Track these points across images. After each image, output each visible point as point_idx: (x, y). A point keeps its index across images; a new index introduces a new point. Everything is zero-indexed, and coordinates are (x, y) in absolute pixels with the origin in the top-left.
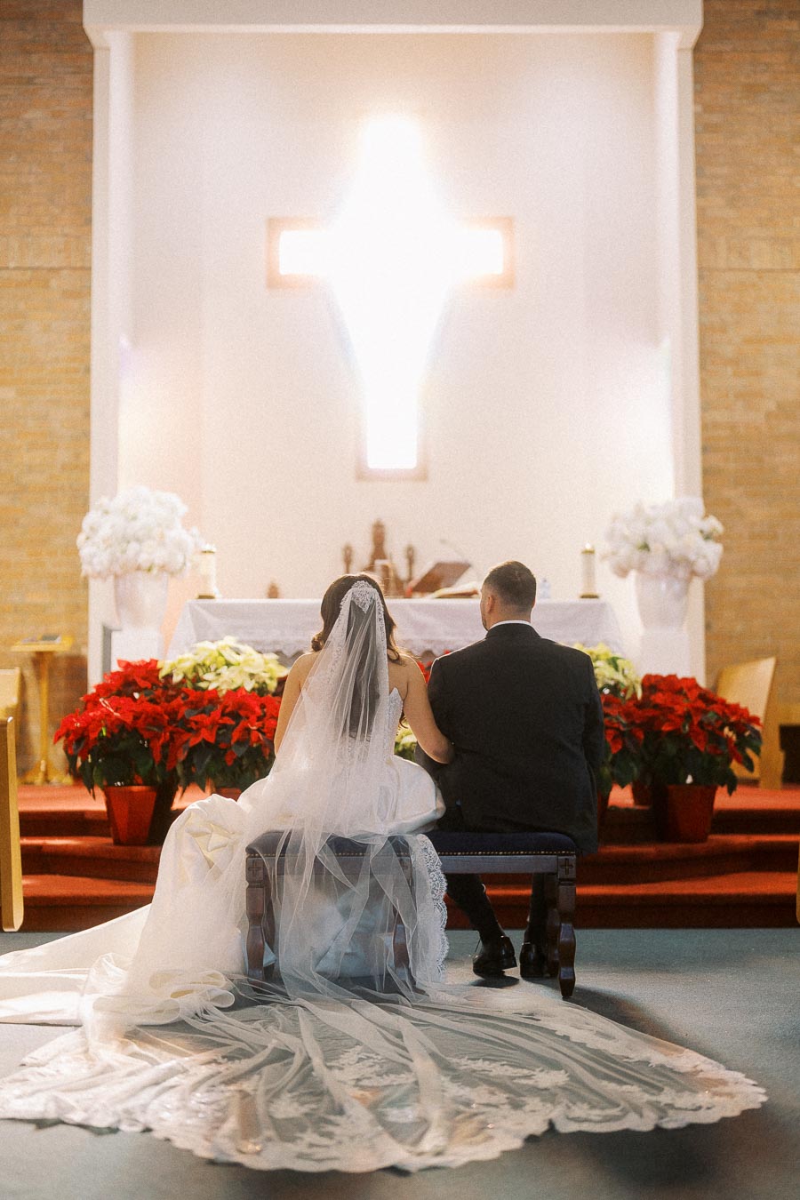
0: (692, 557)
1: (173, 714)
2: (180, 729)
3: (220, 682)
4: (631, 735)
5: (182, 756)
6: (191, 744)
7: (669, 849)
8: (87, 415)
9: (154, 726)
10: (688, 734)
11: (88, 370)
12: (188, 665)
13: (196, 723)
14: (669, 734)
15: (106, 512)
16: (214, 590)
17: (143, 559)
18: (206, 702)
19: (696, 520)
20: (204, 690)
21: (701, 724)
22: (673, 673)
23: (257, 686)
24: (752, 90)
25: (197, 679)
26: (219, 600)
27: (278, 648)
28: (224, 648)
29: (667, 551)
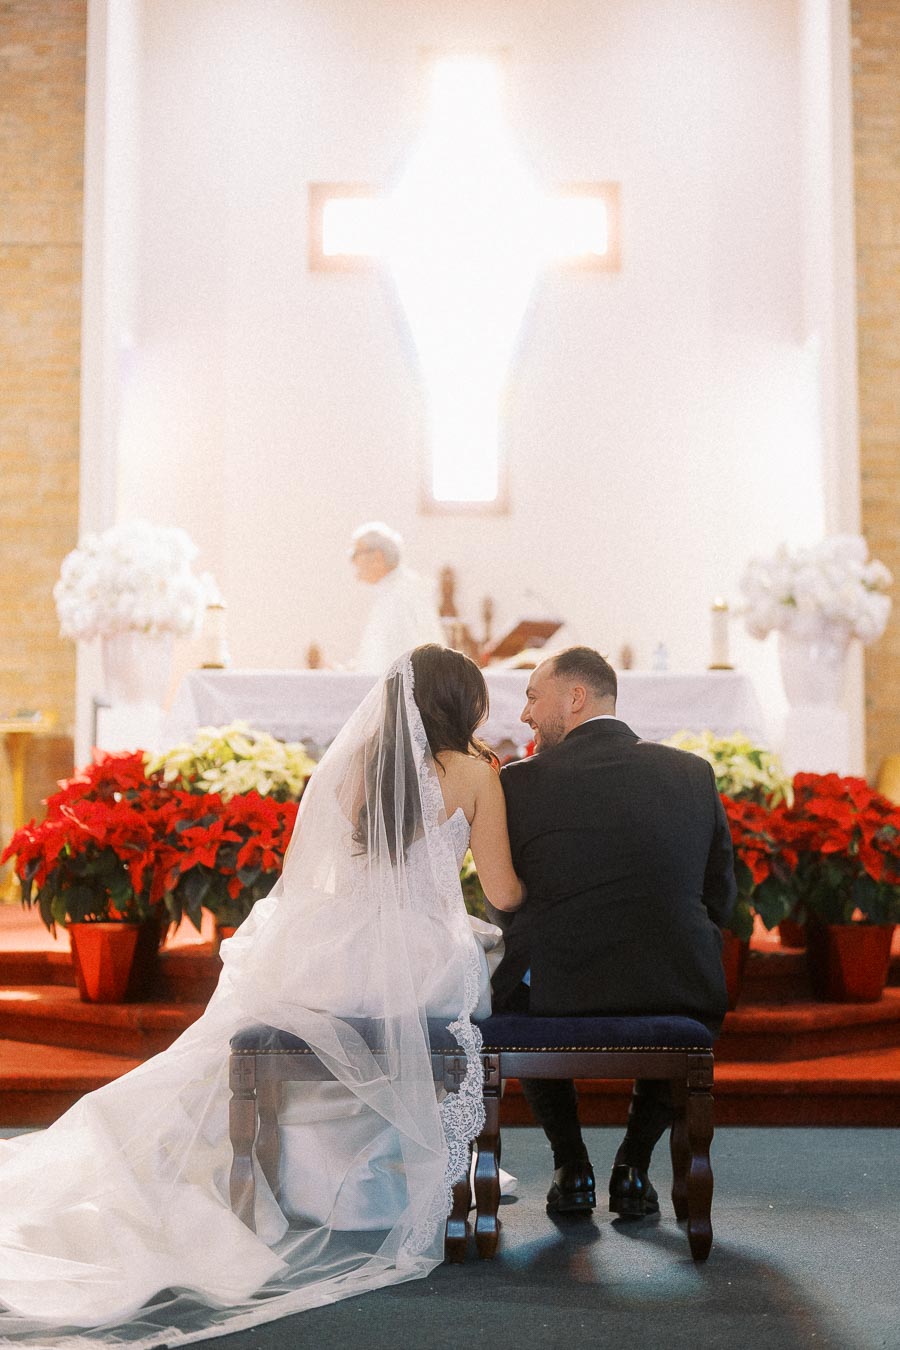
0: (852, 613)
1: (160, 826)
2: (169, 847)
3: (223, 783)
4: (781, 858)
5: (171, 883)
6: (182, 869)
7: (831, 1012)
8: (76, 430)
9: (135, 843)
10: (857, 857)
11: (77, 374)
12: (183, 759)
13: (190, 839)
14: (831, 856)
15: (92, 554)
16: (224, 656)
17: (139, 614)
18: (204, 810)
19: (856, 567)
20: (203, 793)
21: (874, 843)
22: (834, 771)
23: (275, 788)
25: (196, 778)
26: (231, 671)
27: (307, 734)
28: (232, 735)
29: (820, 607)
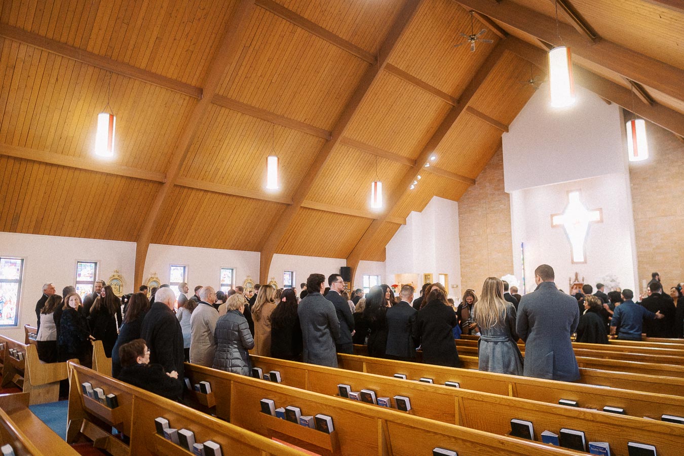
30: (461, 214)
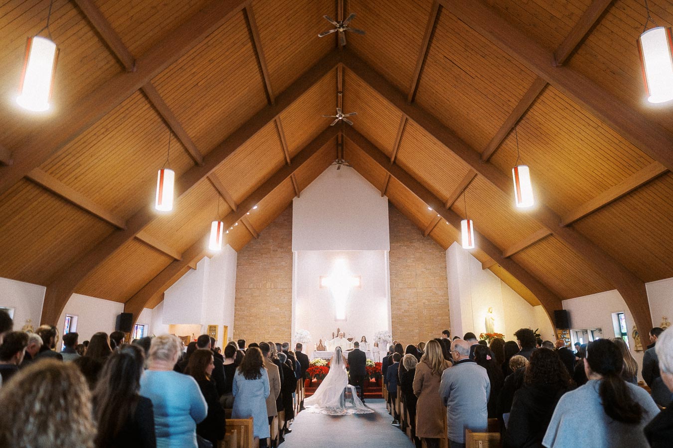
0: (387, 340)
3: (319, 365)
4: (373, 372)
6: (315, 374)
8: (291, 312)
11: (291, 304)
15: (297, 333)
18: (316, 367)
19: (388, 334)
23: (323, 365)
24: (399, 258)
28: (318, 359)
29: (383, 339)
30: (240, 265)
